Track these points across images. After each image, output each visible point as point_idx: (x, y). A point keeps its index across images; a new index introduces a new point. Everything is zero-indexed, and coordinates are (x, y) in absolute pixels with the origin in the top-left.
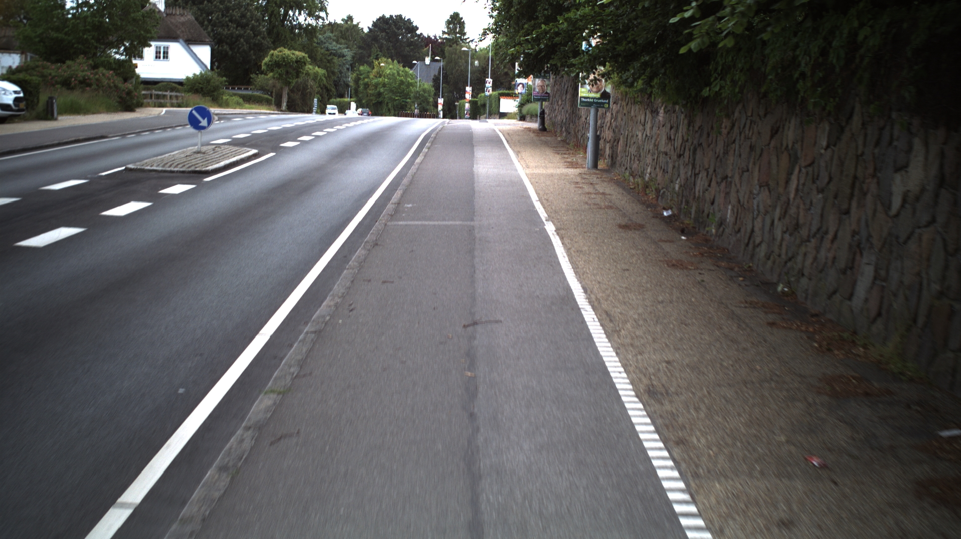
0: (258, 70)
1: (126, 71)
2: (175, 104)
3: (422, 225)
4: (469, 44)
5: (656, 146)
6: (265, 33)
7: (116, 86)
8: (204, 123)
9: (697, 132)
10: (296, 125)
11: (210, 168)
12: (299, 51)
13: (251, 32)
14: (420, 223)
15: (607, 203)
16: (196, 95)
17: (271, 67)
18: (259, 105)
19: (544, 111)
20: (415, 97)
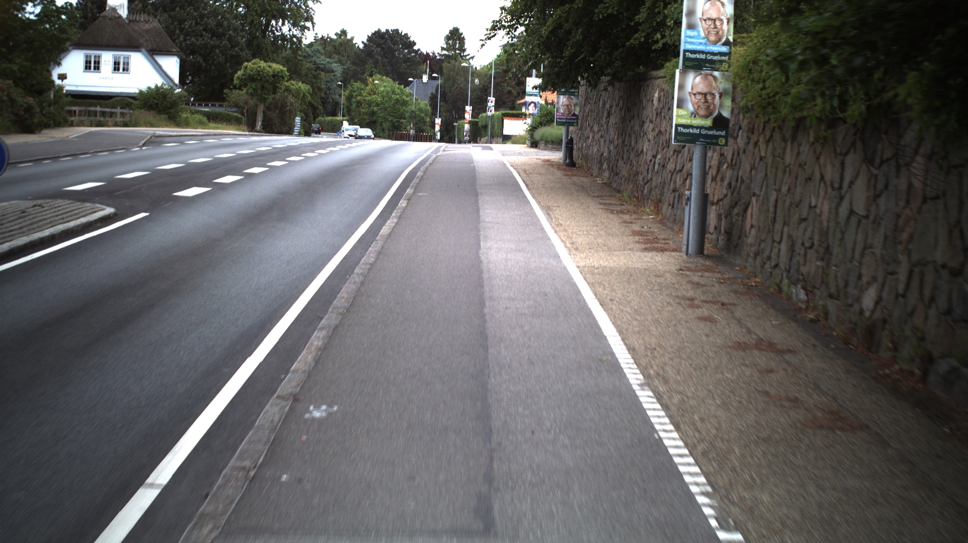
0: (232, 85)
4: (469, 61)
6: (244, 45)
12: (277, 64)
13: (228, 43)
16: (149, 113)
17: (244, 84)
18: (227, 124)
19: (572, 139)
20: (410, 117)
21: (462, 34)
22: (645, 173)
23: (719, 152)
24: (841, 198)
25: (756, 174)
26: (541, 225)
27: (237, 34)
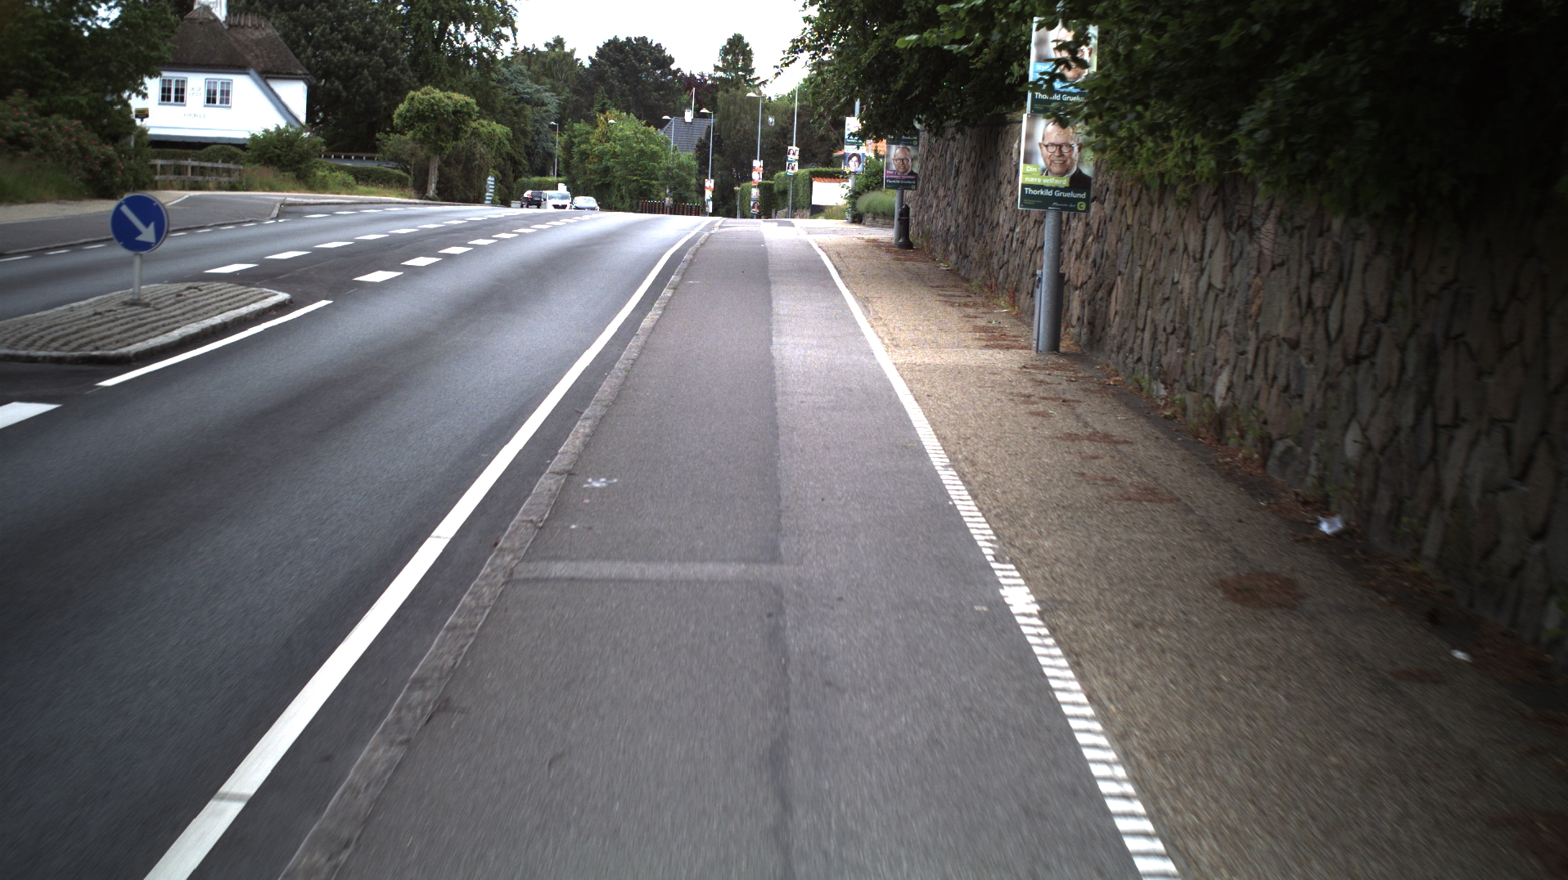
0: (388, 125)
4: (758, 88)
5: (1251, 317)
6: (406, 62)
8: (147, 234)
9: (1433, 297)
12: (460, 92)
13: (381, 60)
15: (1136, 479)
16: (268, 169)
17: (410, 121)
18: (385, 187)
19: (907, 209)
20: (666, 177)
21: (747, 45)
22: (1001, 253)
23: (1084, 221)
24: (1202, 271)
25: (1122, 248)
26: (854, 318)
27: (396, 45)
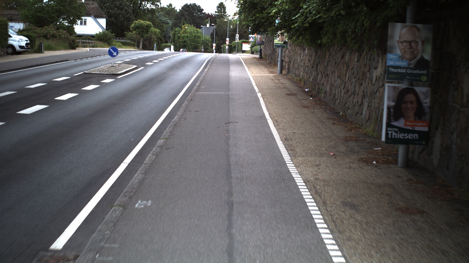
0: (129, 30)
1: (71, 30)
2: (91, 46)
3: (209, 94)
4: (228, 18)
5: (304, 63)
6: (132, 13)
7: (68, 38)
8: (115, 54)
9: (318, 57)
10: (150, 56)
11: (119, 73)
12: (148, 21)
13: (125, 12)
14: (208, 93)
15: (283, 86)
16: (101, 42)
17: (135, 29)
18: (129, 46)
19: (261, 50)
20: (202, 43)
21: (224, 5)
26: (246, 70)
